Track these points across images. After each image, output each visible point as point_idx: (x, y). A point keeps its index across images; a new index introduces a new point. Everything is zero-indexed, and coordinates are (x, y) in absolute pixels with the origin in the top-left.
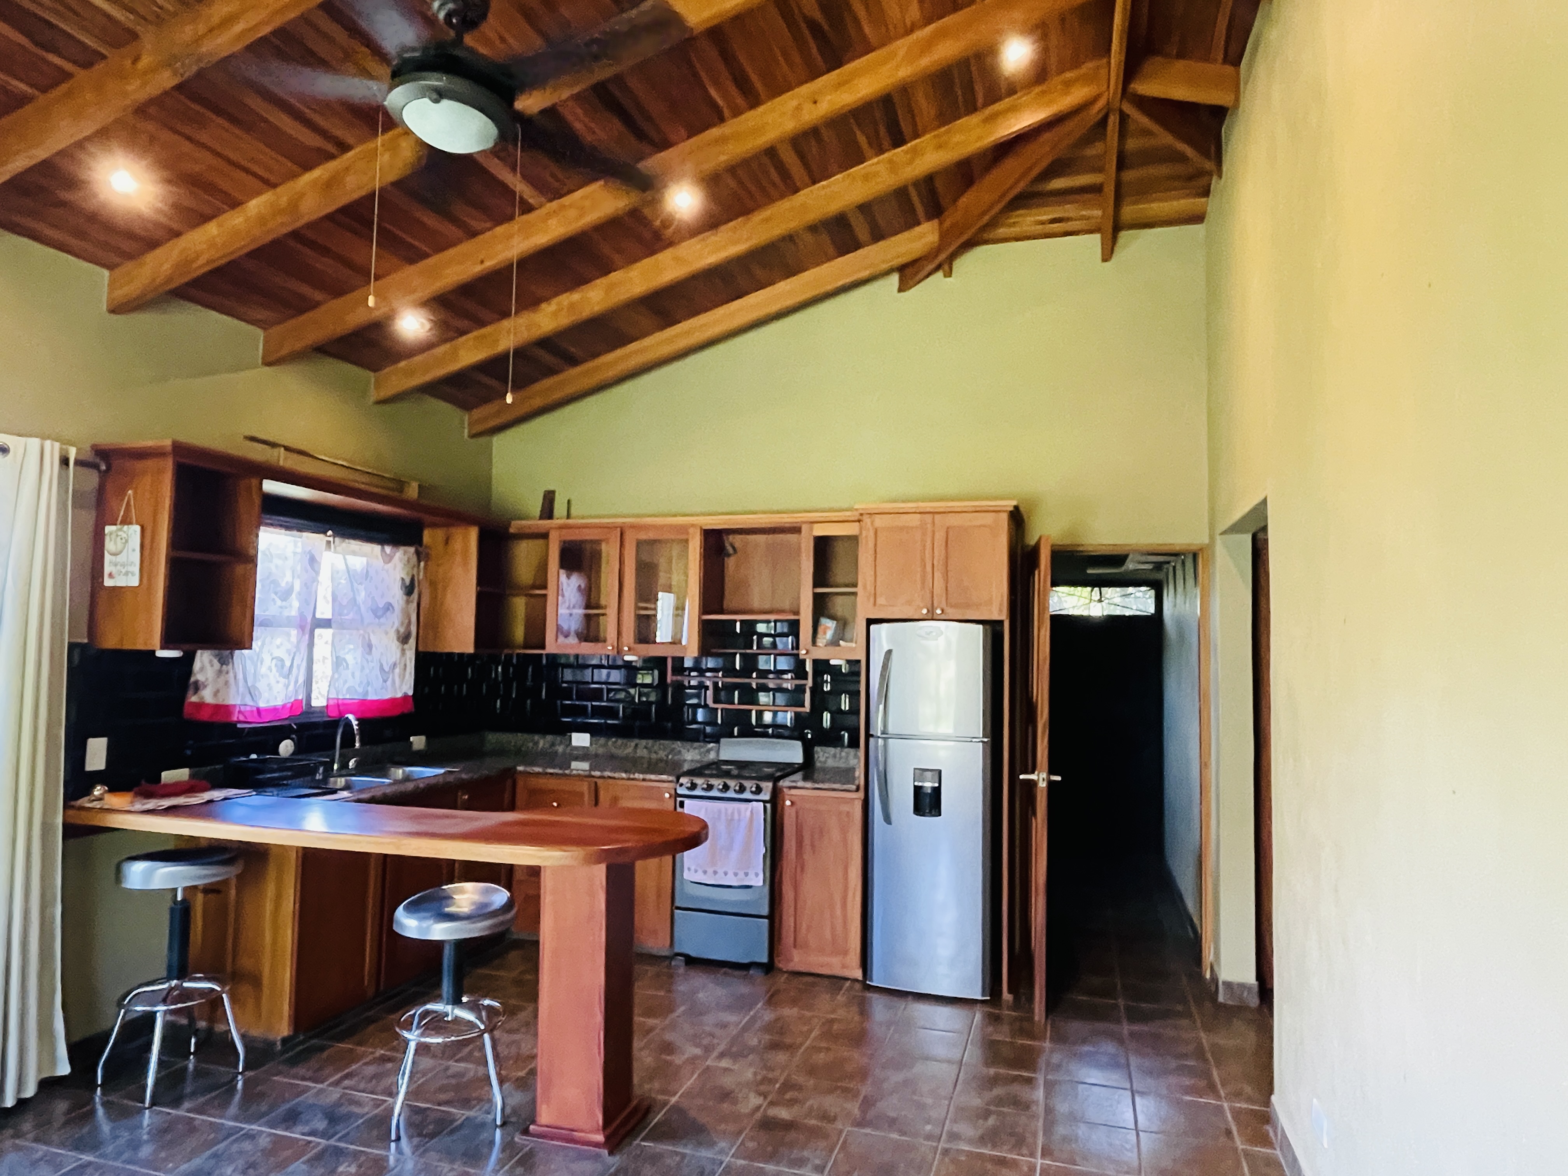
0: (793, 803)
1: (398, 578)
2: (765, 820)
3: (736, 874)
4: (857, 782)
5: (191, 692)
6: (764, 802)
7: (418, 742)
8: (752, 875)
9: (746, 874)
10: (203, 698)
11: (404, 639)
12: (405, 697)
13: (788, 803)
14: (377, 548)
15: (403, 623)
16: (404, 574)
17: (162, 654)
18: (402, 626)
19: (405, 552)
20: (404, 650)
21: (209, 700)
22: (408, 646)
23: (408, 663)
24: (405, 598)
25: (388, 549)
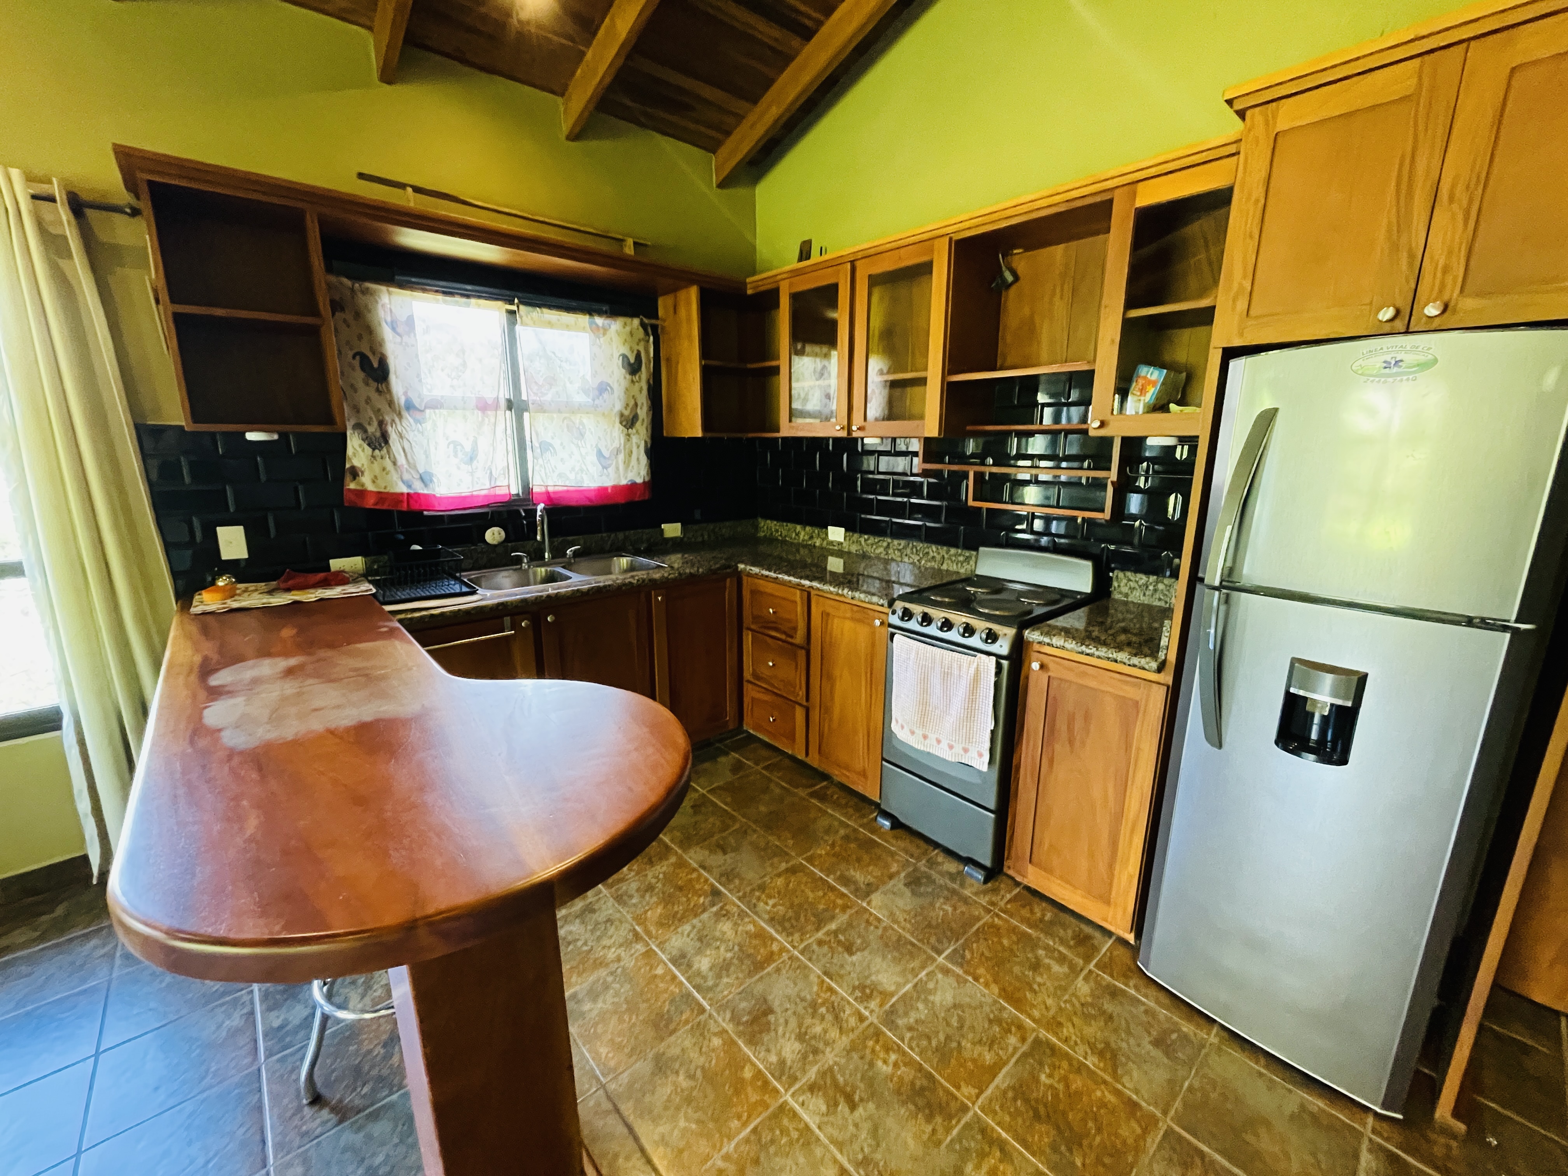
0: (1042, 666)
1: (616, 354)
2: (997, 685)
3: (951, 747)
4: (1161, 655)
5: (348, 477)
6: (999, 657)
7: (672, 530)
8: (973, 753)
9: (966, 750)
10: (363, 485)
11: (629, 422)
12: (633, 486)
13: (1035, 666)
14: (583, 319)
15: (627, 405)
16: (625, 350)
17: (251, 436)
18: (626, 408)
19: (625, 324)
20: (628, 435)
21: (370, 487)
22: (634, 430)
23: (635, 449)
24: (628, 377)
25: (599, 321)
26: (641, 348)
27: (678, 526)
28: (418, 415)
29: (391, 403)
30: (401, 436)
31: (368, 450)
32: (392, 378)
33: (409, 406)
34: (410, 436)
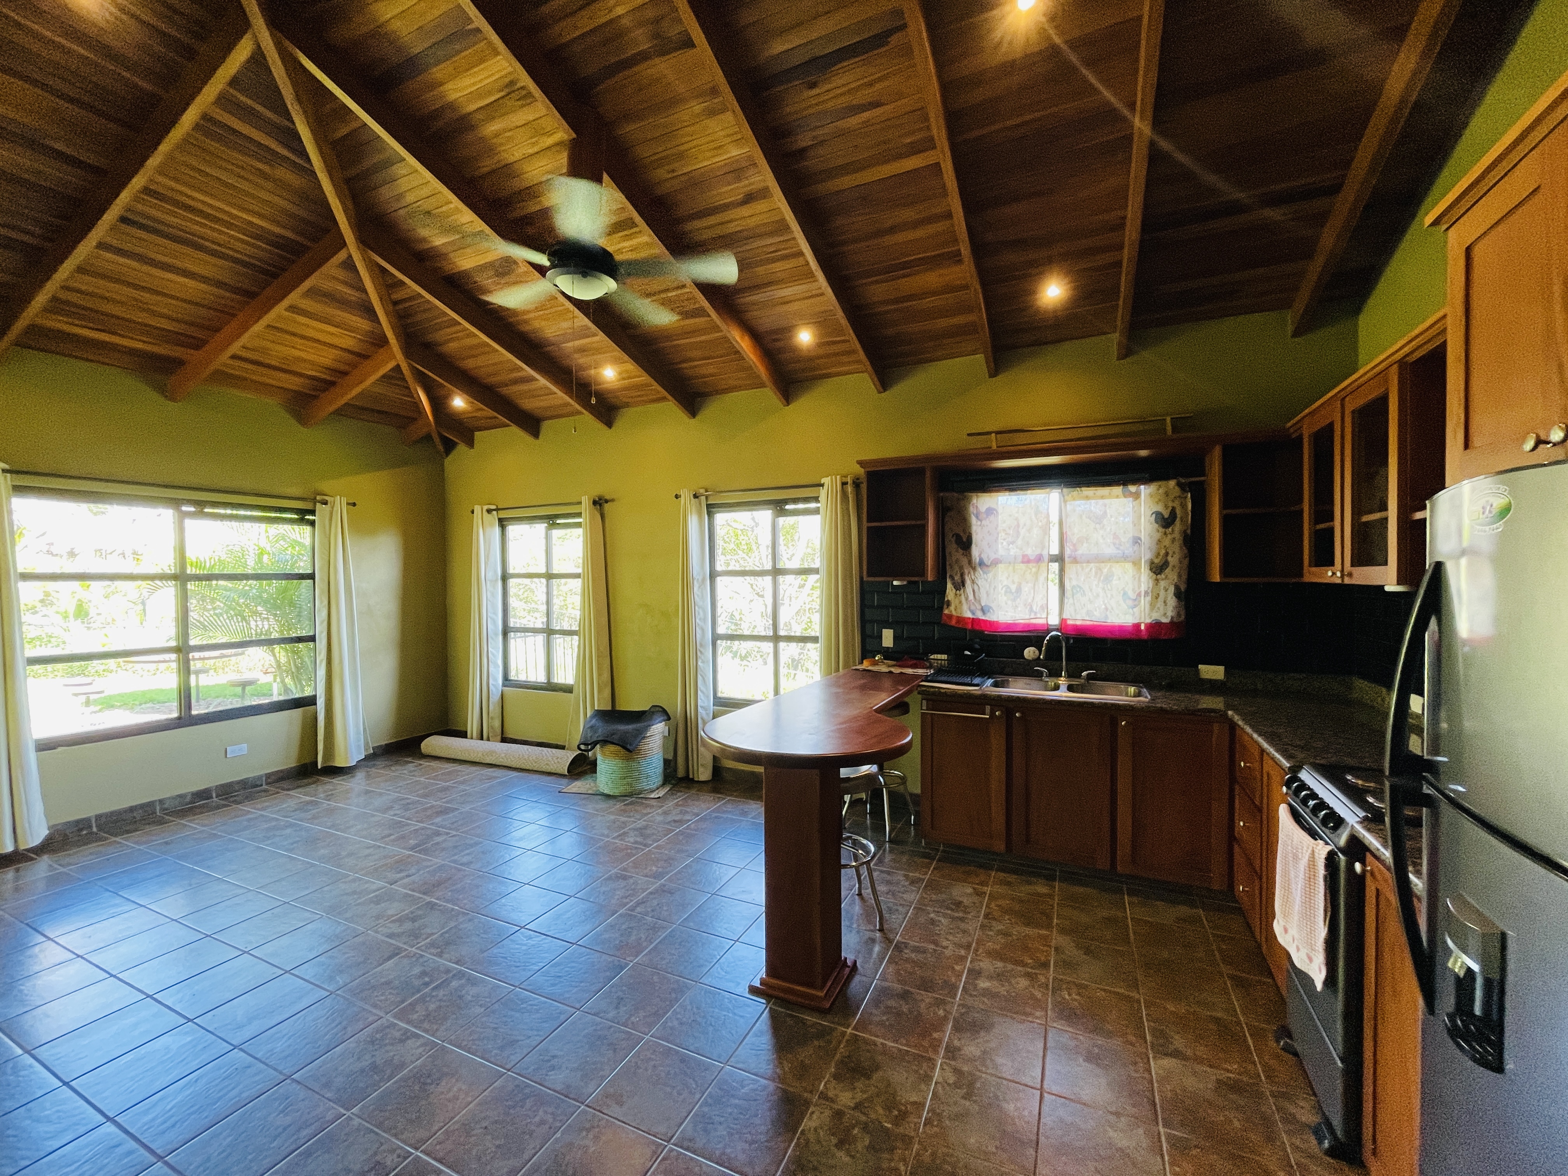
1: (1149, 513)
5: (945, 607)
7: (1213, 672)
10: (951, 612)
11: (1159, 569)
14: (1118, 490)
15: (1159, 554)
16: (1160, 508)
17: (895, 583)
18: (1157, 557)
19: (1160, 486)
20: (1157, 580)
21: (954, 613)
22: (1163, 576)
23: (1162, 593)
24: (1161, 530)
25: (1132, 488)
26: (1177, 504)
27: (1221, 669)
28: (985, 569)
29: (970, 562)
30: (973, 582)
31: (954, 590)
32: (973, 547)
33: (982, 563)
34: (980, 582)
